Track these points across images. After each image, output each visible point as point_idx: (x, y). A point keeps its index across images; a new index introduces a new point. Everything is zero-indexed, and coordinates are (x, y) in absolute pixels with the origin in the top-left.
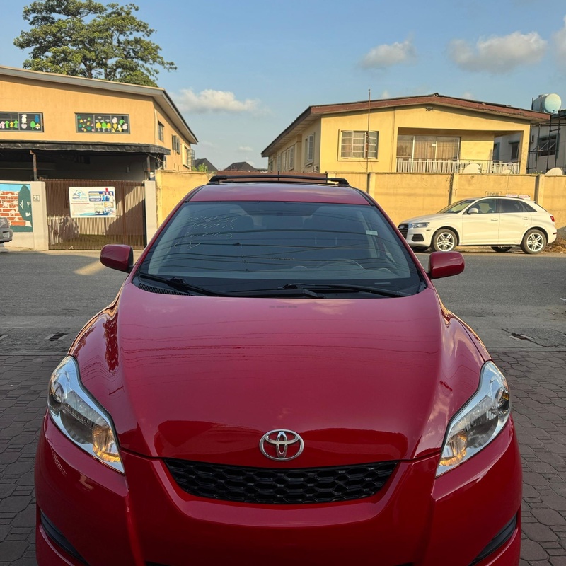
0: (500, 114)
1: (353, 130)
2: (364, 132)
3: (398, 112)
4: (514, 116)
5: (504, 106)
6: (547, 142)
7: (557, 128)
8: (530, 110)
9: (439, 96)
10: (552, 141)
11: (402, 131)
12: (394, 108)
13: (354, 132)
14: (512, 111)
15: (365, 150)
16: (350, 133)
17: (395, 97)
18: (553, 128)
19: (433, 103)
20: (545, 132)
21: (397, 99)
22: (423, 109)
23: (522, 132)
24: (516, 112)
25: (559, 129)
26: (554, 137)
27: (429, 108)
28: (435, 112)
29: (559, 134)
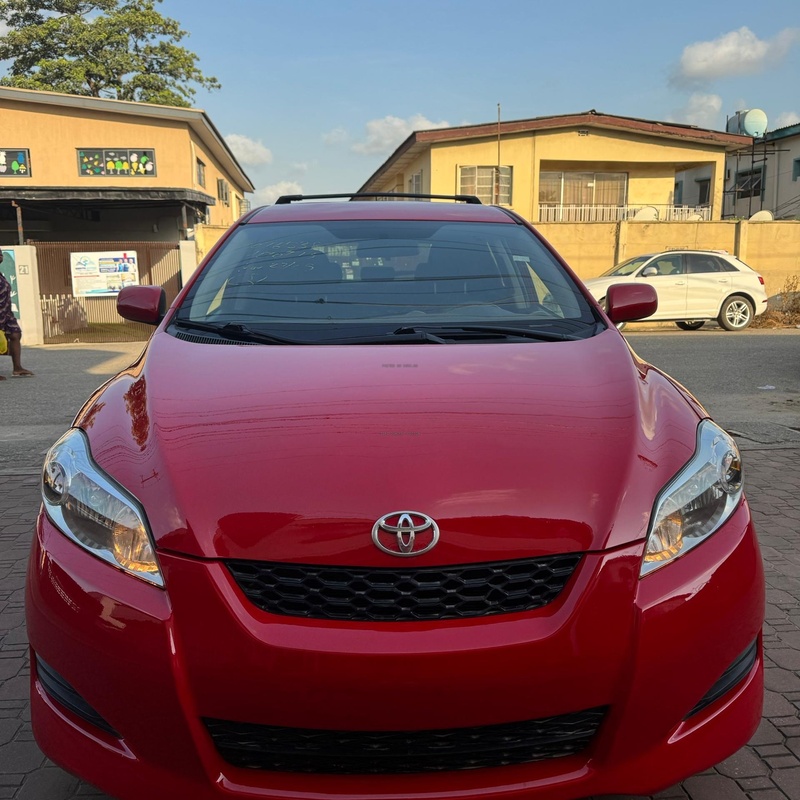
0: (684, 138)
1: (476, 164)
2: (492, 167)
3: (538, 138)
4: (702, 141)
5: (688, 127)
6: (749, 178)
7: (762, 157)
8: (724, 131)
9: (596, 114)
10: (755, 176)
11: (547, 166)
12: (534, 133)
13: (479, 167)
14: (700, 134)
15: (494, 194)
16: (472, 169)
17: (534, 117)
18: (756, 158)
19: (588, 124)
20: (745, 164)
21: (537, 119)
22: (575, 134)
23: (713, 164)
24: (705, 134)
25: (766, 159)
26: (757, 171)
27: (583, 132)
28: (591, 138)
29: (765, 166)
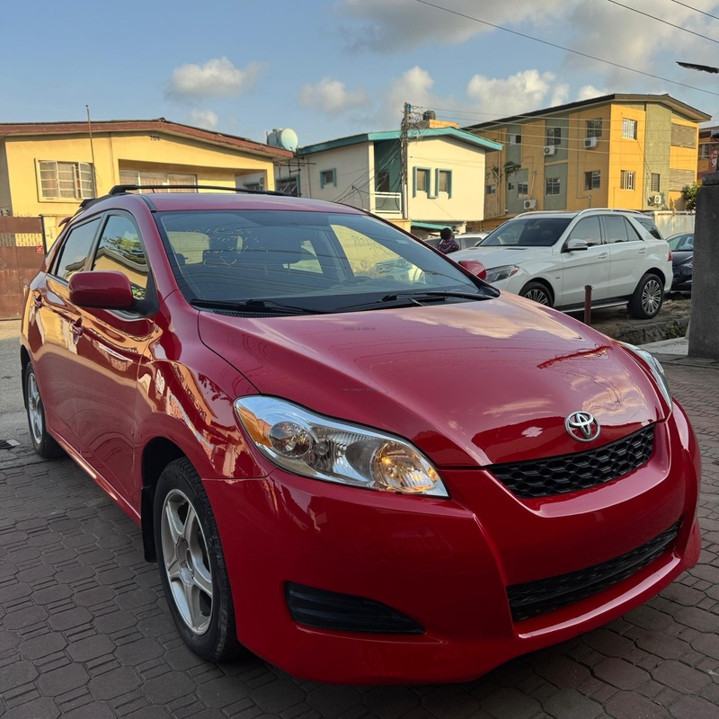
0: (240, 149)
1: (55, 159)
2: (72, 163)
3: (114, 139)
4: (255, 152)
5: (243, 140)
6: (288, 184)
7: (297, 168)
8: (266, 143)
9: (166, 122)
10: (293, 183)
11: (125, 165)
12: (109, 134)
13: (59, 162)
14: (253, 146)
15: (77, 188)
16: (51, 164)
17: (110, 120)
18: (292, 168)
19: (157, 130)
20: (285, 174)
21: (112, 122)
22: (147, 138)
23: (264, 171)
24: (257, 147)
25: (299, 170)
26: (293, 179)
27: (154, 137)
28: (162, 142)
29: (299, 176)
